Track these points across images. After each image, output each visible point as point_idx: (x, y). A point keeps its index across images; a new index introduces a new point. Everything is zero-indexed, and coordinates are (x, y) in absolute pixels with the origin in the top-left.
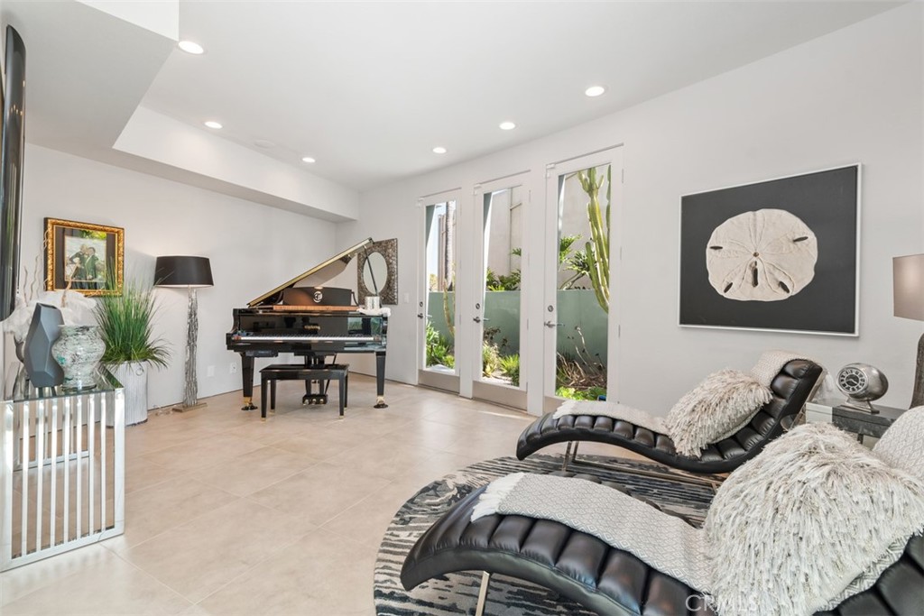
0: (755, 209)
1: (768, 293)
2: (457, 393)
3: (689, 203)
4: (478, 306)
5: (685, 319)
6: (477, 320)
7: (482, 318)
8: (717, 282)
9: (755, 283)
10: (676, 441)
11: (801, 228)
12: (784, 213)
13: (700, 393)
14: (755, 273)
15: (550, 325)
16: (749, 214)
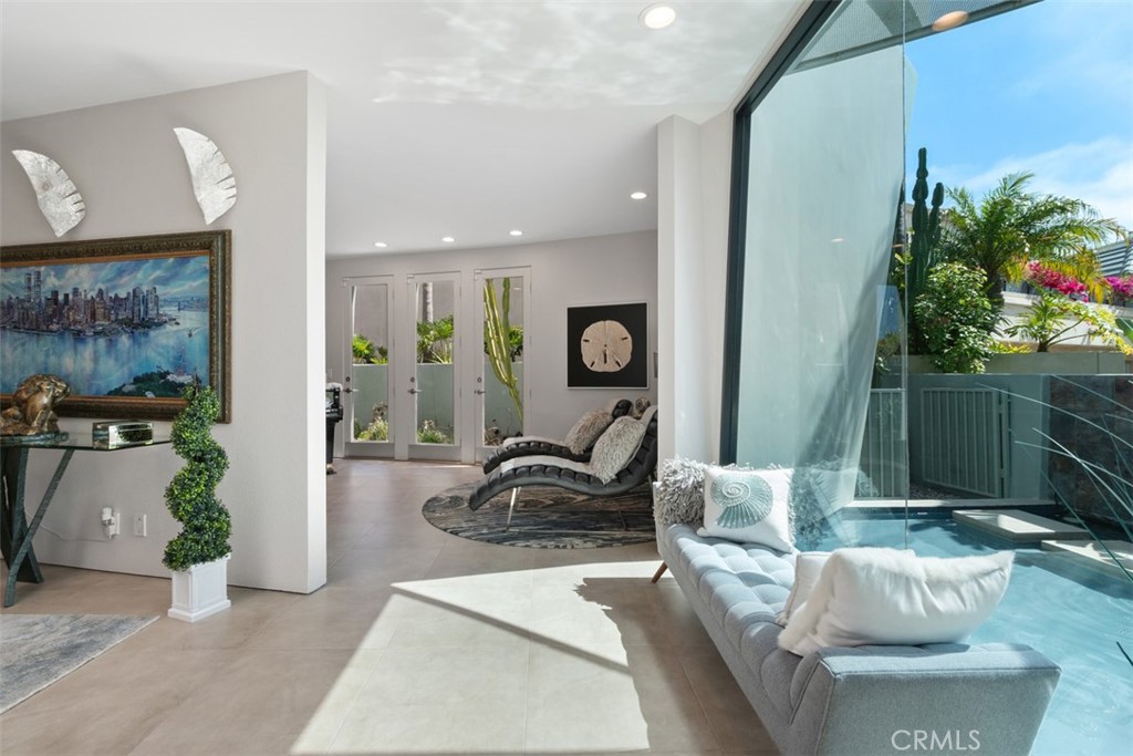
0: (605, 319)
1: (611, 367)
2: (392, 459)
3: (572, 312)
4: (412, 380)
5: (571, 383)
6: (412, 392)
7: (416, 390)
8: (587, 361)
9: (605, 362)
10: (571, 449)
11: (626, 333)
12: (618, 324)
13: (582, 423)
14: (605, 355)
15: (479, 393)
16: (602, 322)
